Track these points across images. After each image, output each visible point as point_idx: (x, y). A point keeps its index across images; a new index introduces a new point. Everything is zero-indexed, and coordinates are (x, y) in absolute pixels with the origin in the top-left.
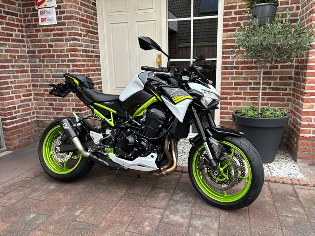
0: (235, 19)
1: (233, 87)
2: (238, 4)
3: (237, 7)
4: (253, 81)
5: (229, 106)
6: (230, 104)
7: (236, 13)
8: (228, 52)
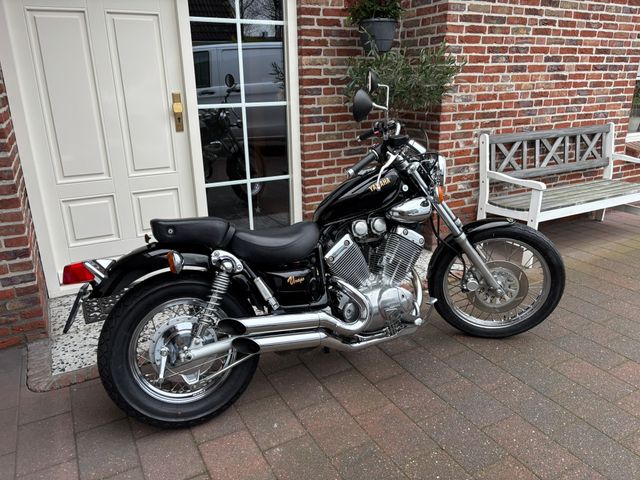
0: (317, 33)
1: (323, 153)
2: (322, 7)
3: (321, 12)
4: (349, 140)
5: (318, 187)
6: (319, 182)
7: (320, 22)
8: (311, 92)
